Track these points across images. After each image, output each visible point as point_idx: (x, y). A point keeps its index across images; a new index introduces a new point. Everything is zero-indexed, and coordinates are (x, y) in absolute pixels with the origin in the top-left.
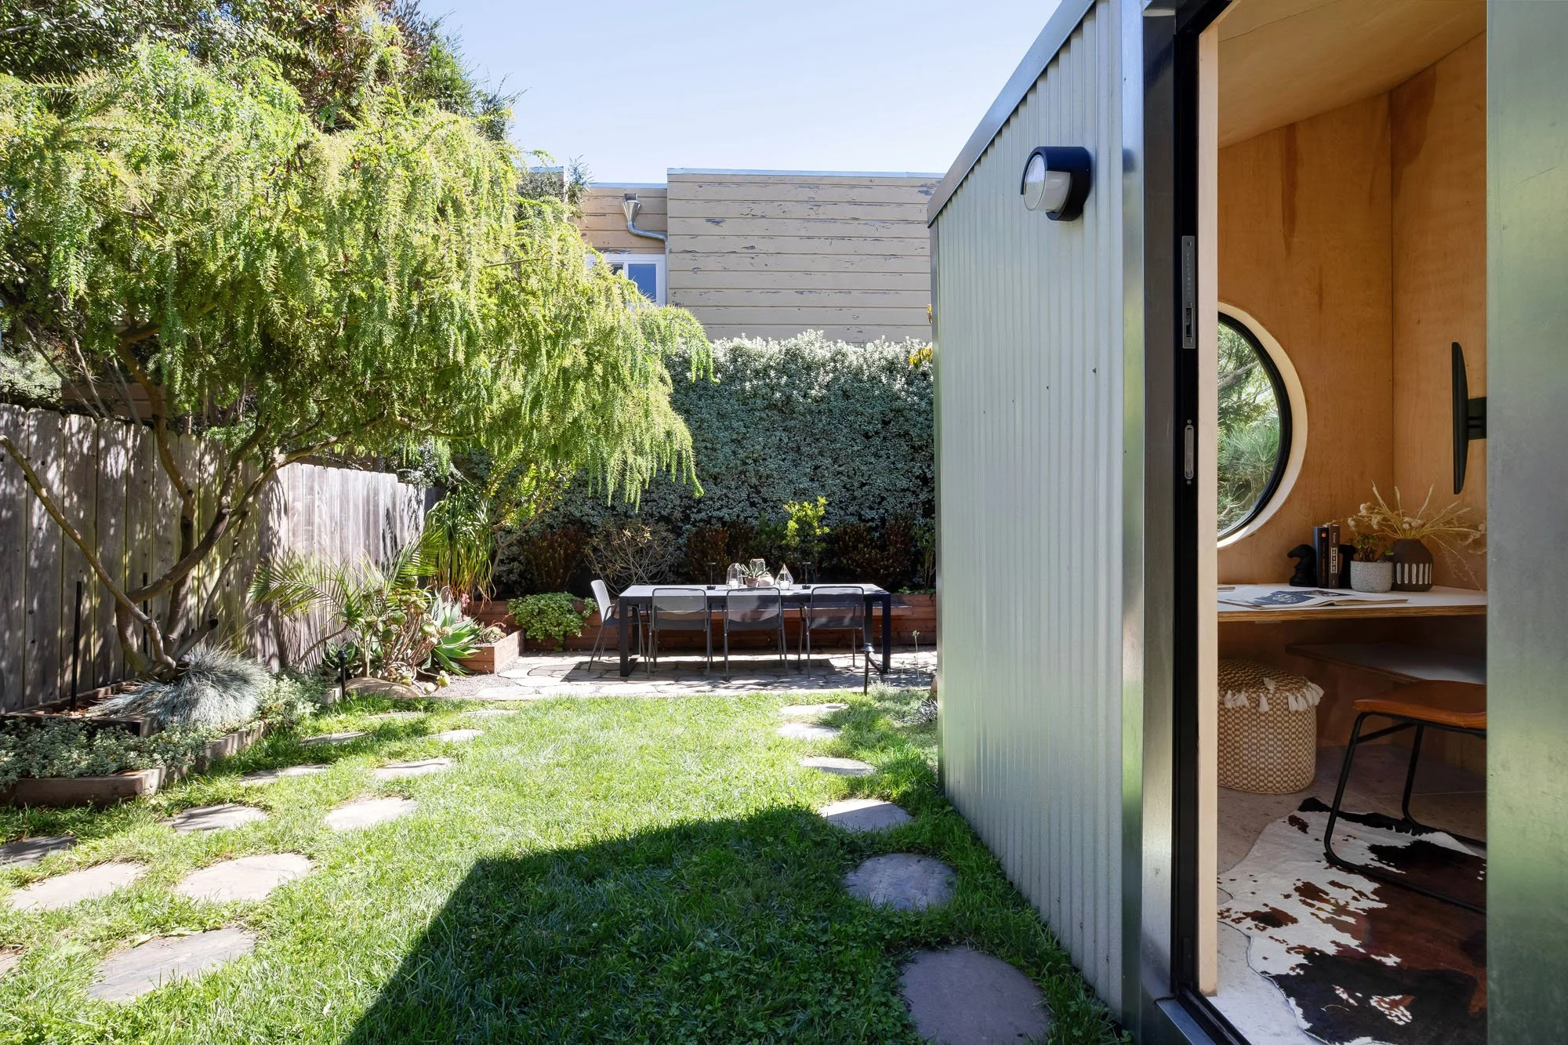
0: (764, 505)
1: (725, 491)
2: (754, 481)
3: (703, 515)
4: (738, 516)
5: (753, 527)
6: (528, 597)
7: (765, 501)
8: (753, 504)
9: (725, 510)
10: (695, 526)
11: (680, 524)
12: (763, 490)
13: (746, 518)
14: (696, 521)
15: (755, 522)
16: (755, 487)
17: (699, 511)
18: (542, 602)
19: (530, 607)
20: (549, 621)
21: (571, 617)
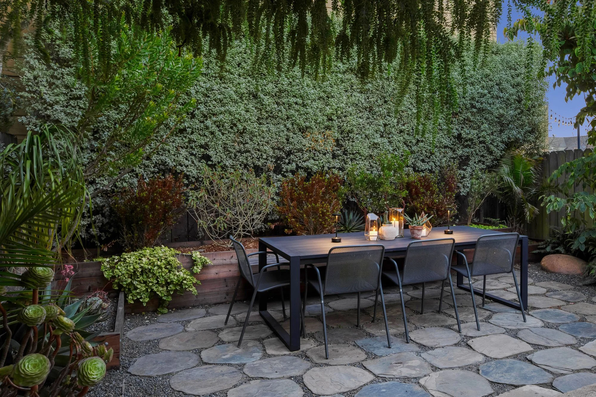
6: (125, 255)
18: (144, 260)
19: (132, 267)
20: (155, 281)
21: (182, 275)
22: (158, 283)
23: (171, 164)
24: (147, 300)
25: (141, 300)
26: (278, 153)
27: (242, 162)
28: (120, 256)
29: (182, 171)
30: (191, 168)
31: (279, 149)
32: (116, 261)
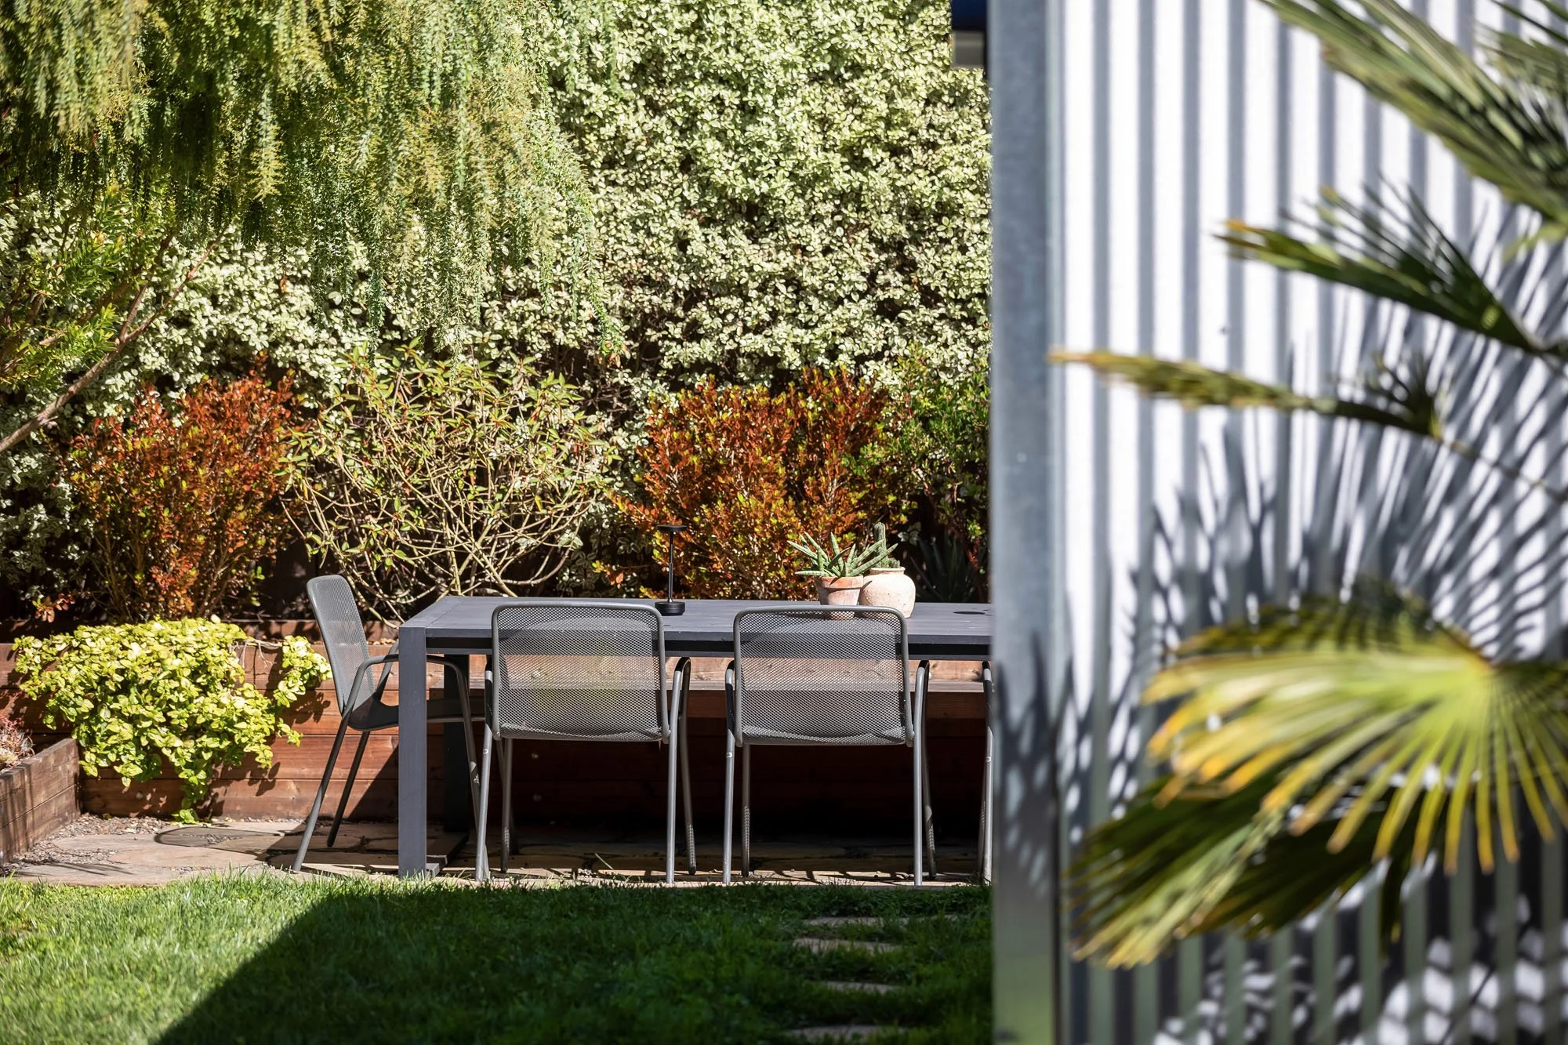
0: (926, 315)
1: (787, 260)
2: (889, 225)
3: (705, 350)
4: (833, 353)
5: (884, 393)
6: (83, 632)
7: (930, 297)
8: (888, 310)
9: (782, 329)
10: (675, 387)
11: (622, 377)
12: (924, 257)
13: (860, 360)
14: (678, 369)
15: (888, 377)
16: (899, 245)
17: (693, 333)
18: (136, 651)
19: (95, 667)
20: (159, 717)
21: (240, 703)
22: (168, 723)
23: (259, 343)
24: (136, 771)
25: (118, 769)
26: (644, 297)
27: (505, 333)
28: (72, 634)
29: (295, 364)
30: (322, 356)
31: (648, 282)
32: (59, 648)
